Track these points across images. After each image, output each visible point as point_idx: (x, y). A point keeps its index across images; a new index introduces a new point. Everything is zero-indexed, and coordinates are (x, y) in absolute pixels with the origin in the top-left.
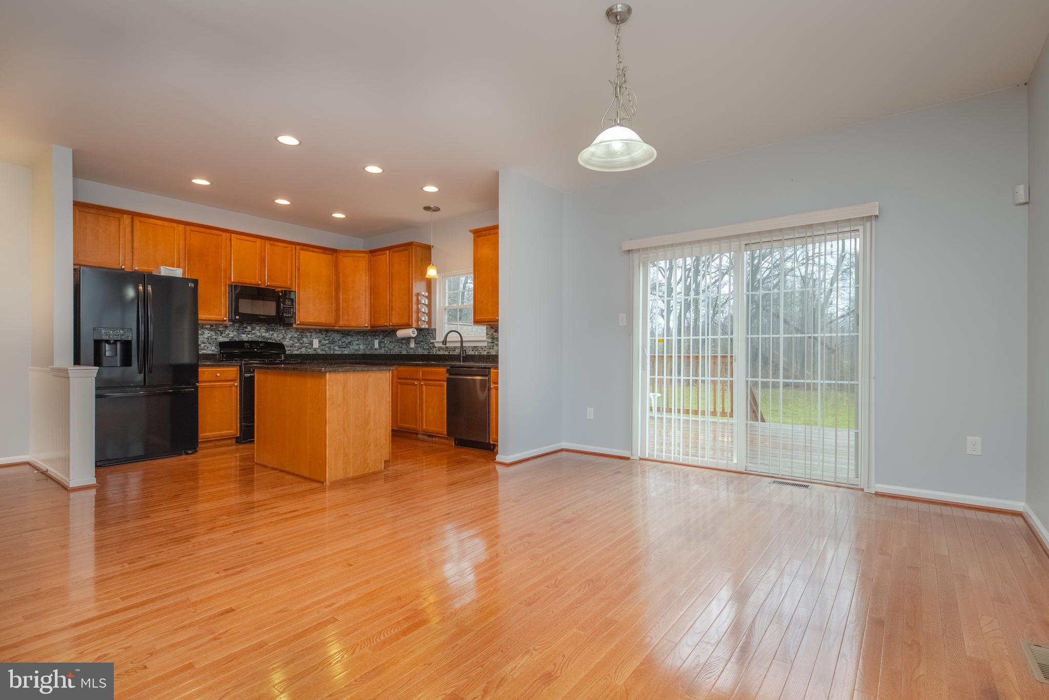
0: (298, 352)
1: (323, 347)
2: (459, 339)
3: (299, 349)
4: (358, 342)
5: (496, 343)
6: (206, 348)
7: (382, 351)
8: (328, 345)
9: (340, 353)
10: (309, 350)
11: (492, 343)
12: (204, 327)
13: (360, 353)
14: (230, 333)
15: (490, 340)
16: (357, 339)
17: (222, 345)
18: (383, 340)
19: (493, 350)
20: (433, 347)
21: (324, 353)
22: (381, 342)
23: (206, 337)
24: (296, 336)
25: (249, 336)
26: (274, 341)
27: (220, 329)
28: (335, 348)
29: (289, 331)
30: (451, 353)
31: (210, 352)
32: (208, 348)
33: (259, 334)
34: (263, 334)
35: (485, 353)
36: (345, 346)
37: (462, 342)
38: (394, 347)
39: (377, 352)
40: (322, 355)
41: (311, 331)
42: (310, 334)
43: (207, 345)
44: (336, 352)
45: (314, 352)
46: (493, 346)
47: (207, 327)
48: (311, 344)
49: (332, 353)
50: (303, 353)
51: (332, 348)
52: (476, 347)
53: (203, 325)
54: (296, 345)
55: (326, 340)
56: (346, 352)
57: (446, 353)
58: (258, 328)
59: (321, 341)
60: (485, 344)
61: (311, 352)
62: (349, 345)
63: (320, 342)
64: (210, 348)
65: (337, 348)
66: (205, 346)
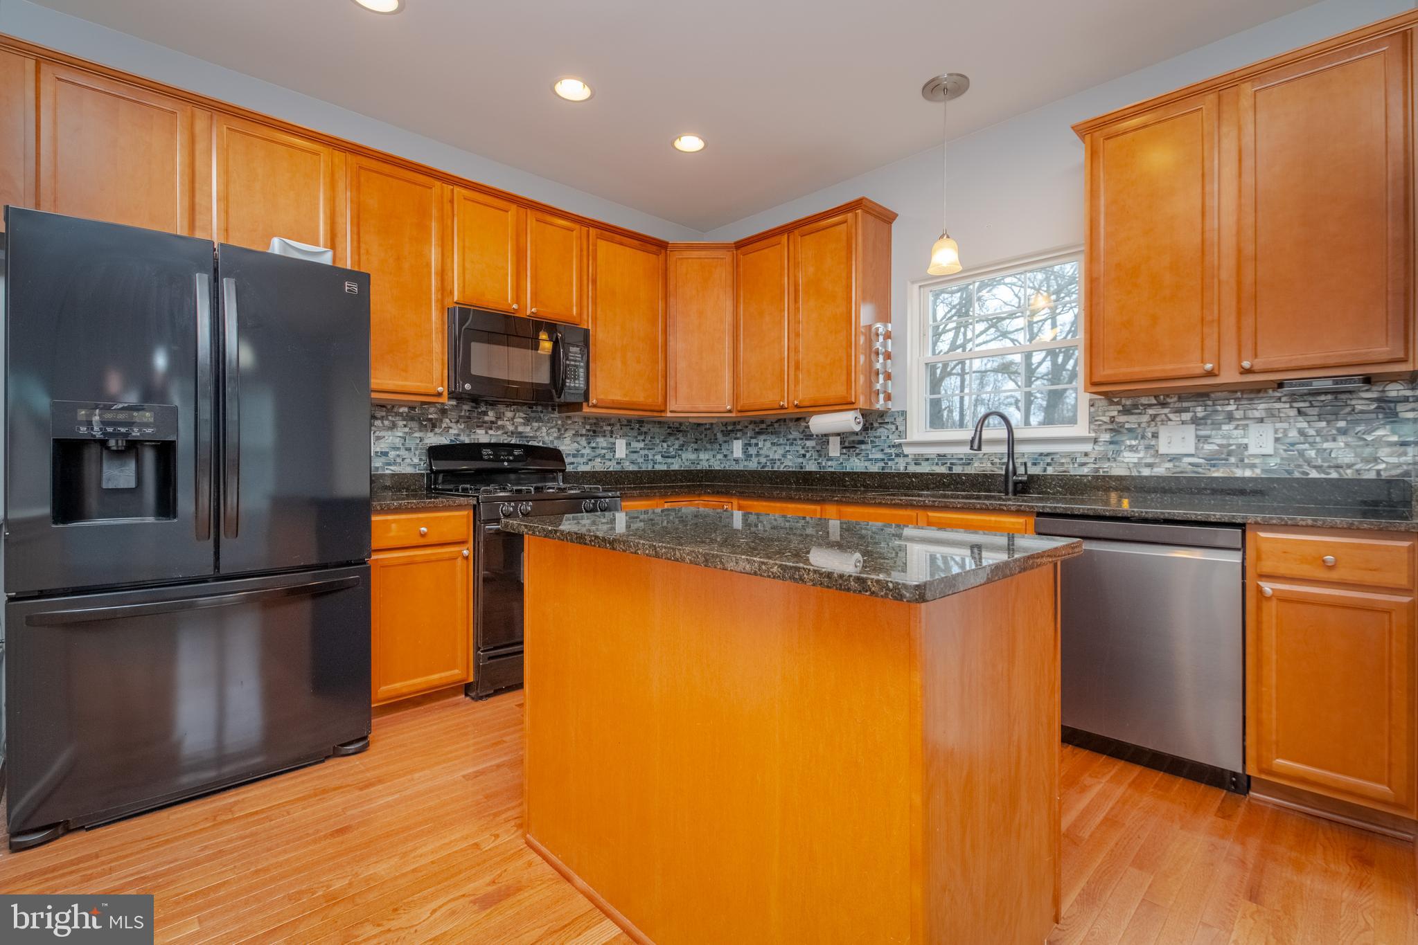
0: (587, 468)
1: (634, 456)
2: (1003, 434)
3: (590, 460)
4: (696, 446)
5: (1128, 443)
6: (399, 460)
7: (753, 465)
8: (642, 452)
9: (664, 468)
10: (608, 463)
11: (1111, 443)
12: (395, 410)
13: (699, 468)
14: (451, 425)
15: (1106, 437)
16: (694, 440)
17: (435, 452)
18: (754, 441)
19: (1114, 465)
20: (897, 455)
21: (635, 468)
22: (750, 445)
23: (401, 434)
24: (584, 432)
25: (491, 432)
26: (541, 444)
27: (430, 416)
28: (656, 457)
29: (570, 422)
30: (957, 470)
31: (410, 470)
32: (403, 459)
33: (511, 428)
34: (520, 429)
35: (1085, 470)
36: (674, 453)
37: (1011, 441)
38: (784, 456)
39: (740, 467)
40: (631, 472)
41: (612, 422)
42: (609, 428)
43: (403, 453)
44: (658, 467)
45: (618, 468)
46: (1119, 452)
47: (401, 410)
48: (612, 449)
49: (650, 468)
50: (597, 469)
51: (650, 457)
52: (1048, 455)
53: (393, 407)
54: (584, 451)
55: (639, 441)
56: (675, 467)
57: (942, 470)
58: (509, 414)
59: (630, 444)
60: (1088, 447)
61: (612, 466)
62: (680, 452)
63: (628, 444)
64: (408, 461)
65: (659, 458)
66: (398, 456)
